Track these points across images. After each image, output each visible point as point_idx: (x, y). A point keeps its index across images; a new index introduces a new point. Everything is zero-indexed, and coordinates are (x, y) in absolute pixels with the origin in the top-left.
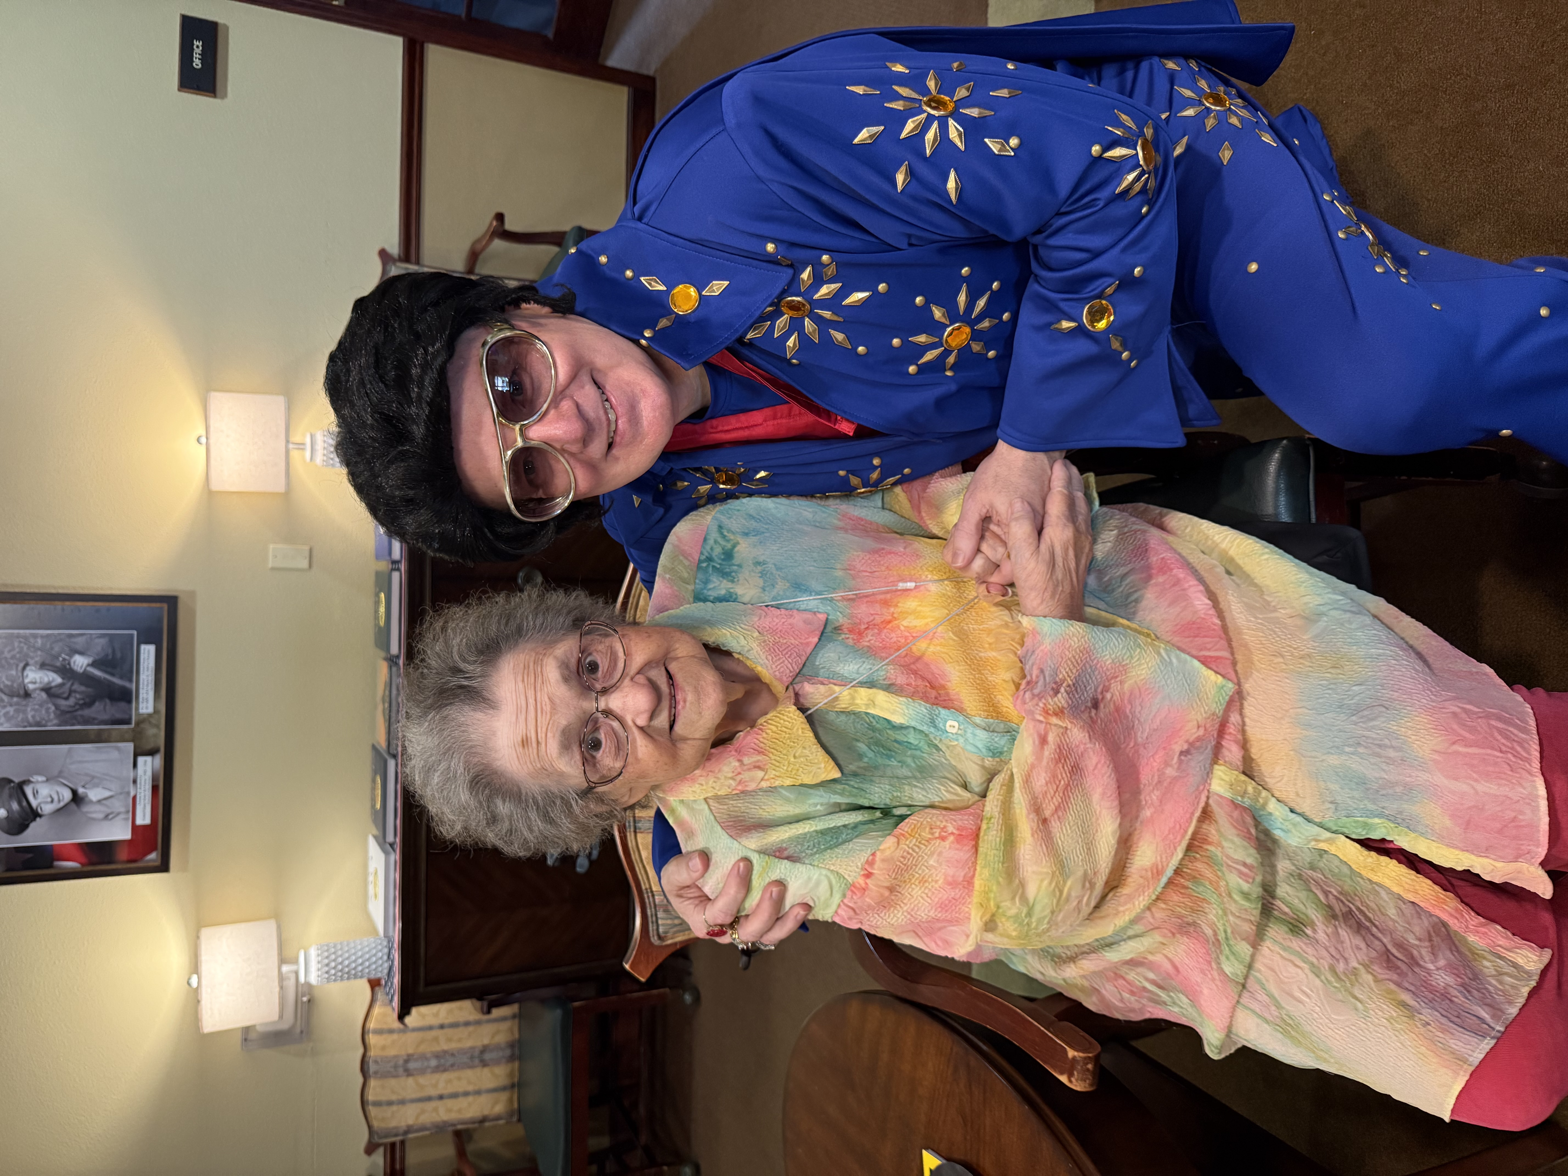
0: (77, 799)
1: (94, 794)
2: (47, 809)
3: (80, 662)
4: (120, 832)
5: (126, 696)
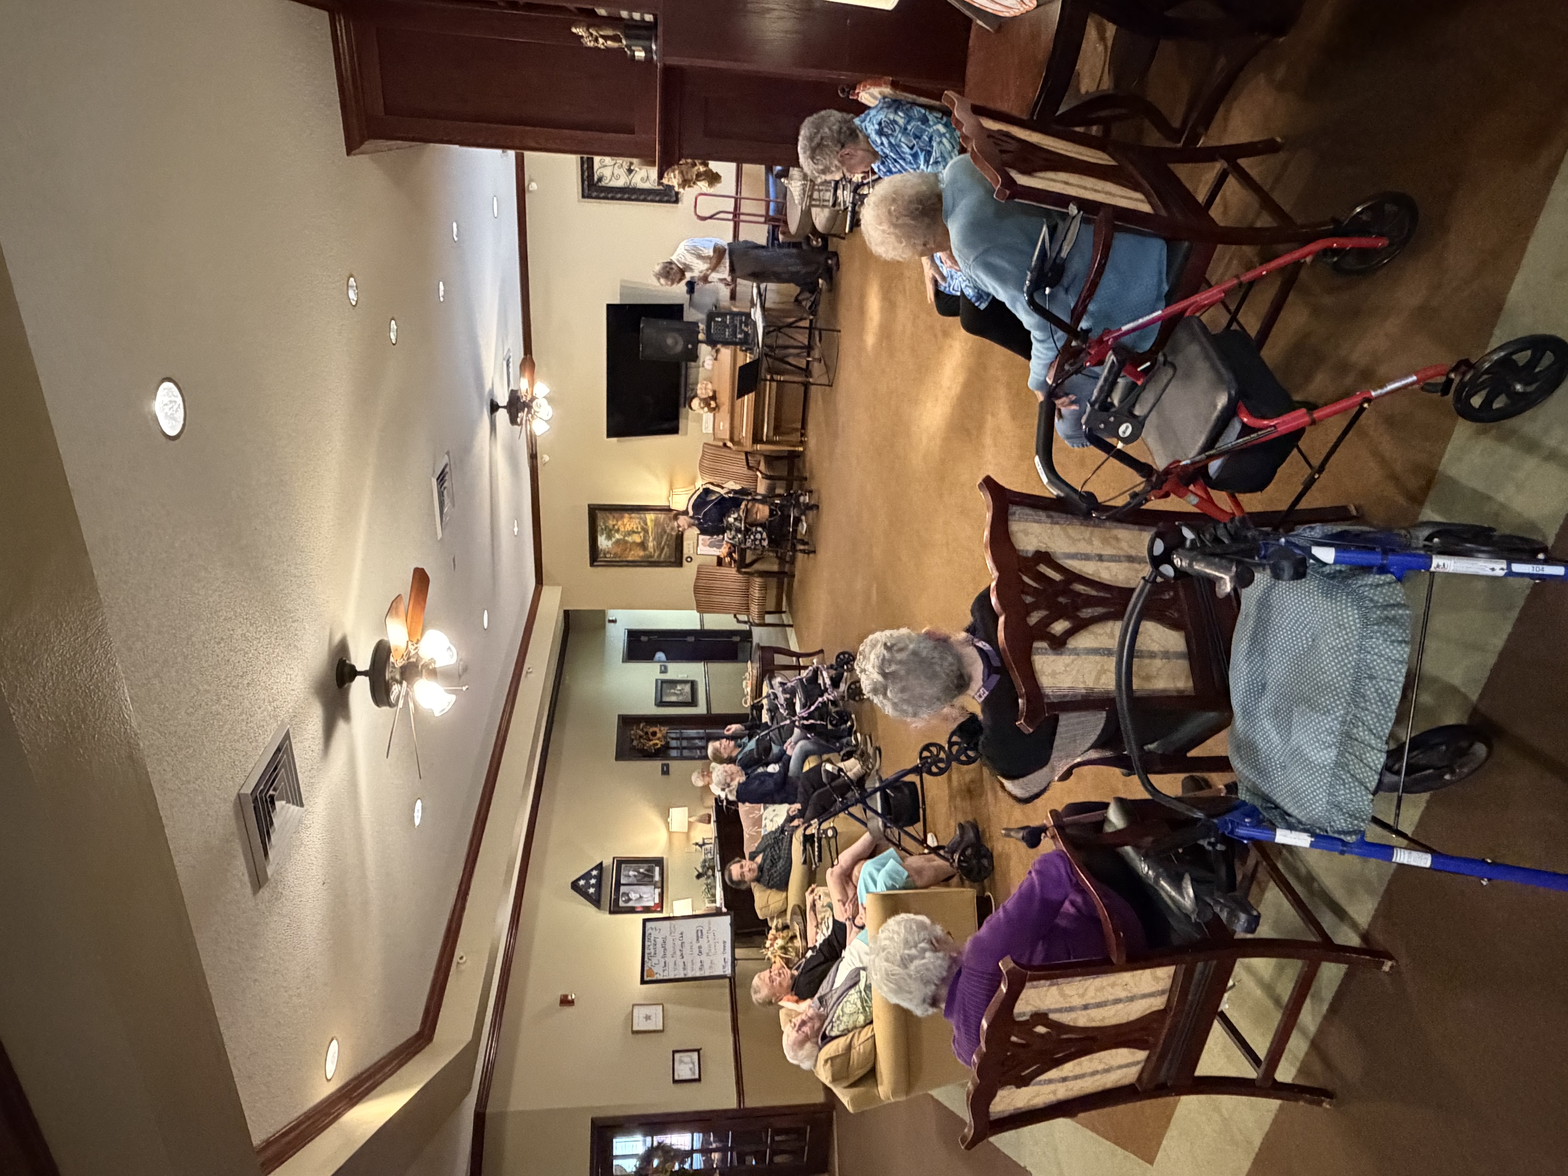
0: (641, 897)
1: (644, 896)
2: (634, 898)
3: (642, 870)
4: (651, 904)
5: (652, 877)
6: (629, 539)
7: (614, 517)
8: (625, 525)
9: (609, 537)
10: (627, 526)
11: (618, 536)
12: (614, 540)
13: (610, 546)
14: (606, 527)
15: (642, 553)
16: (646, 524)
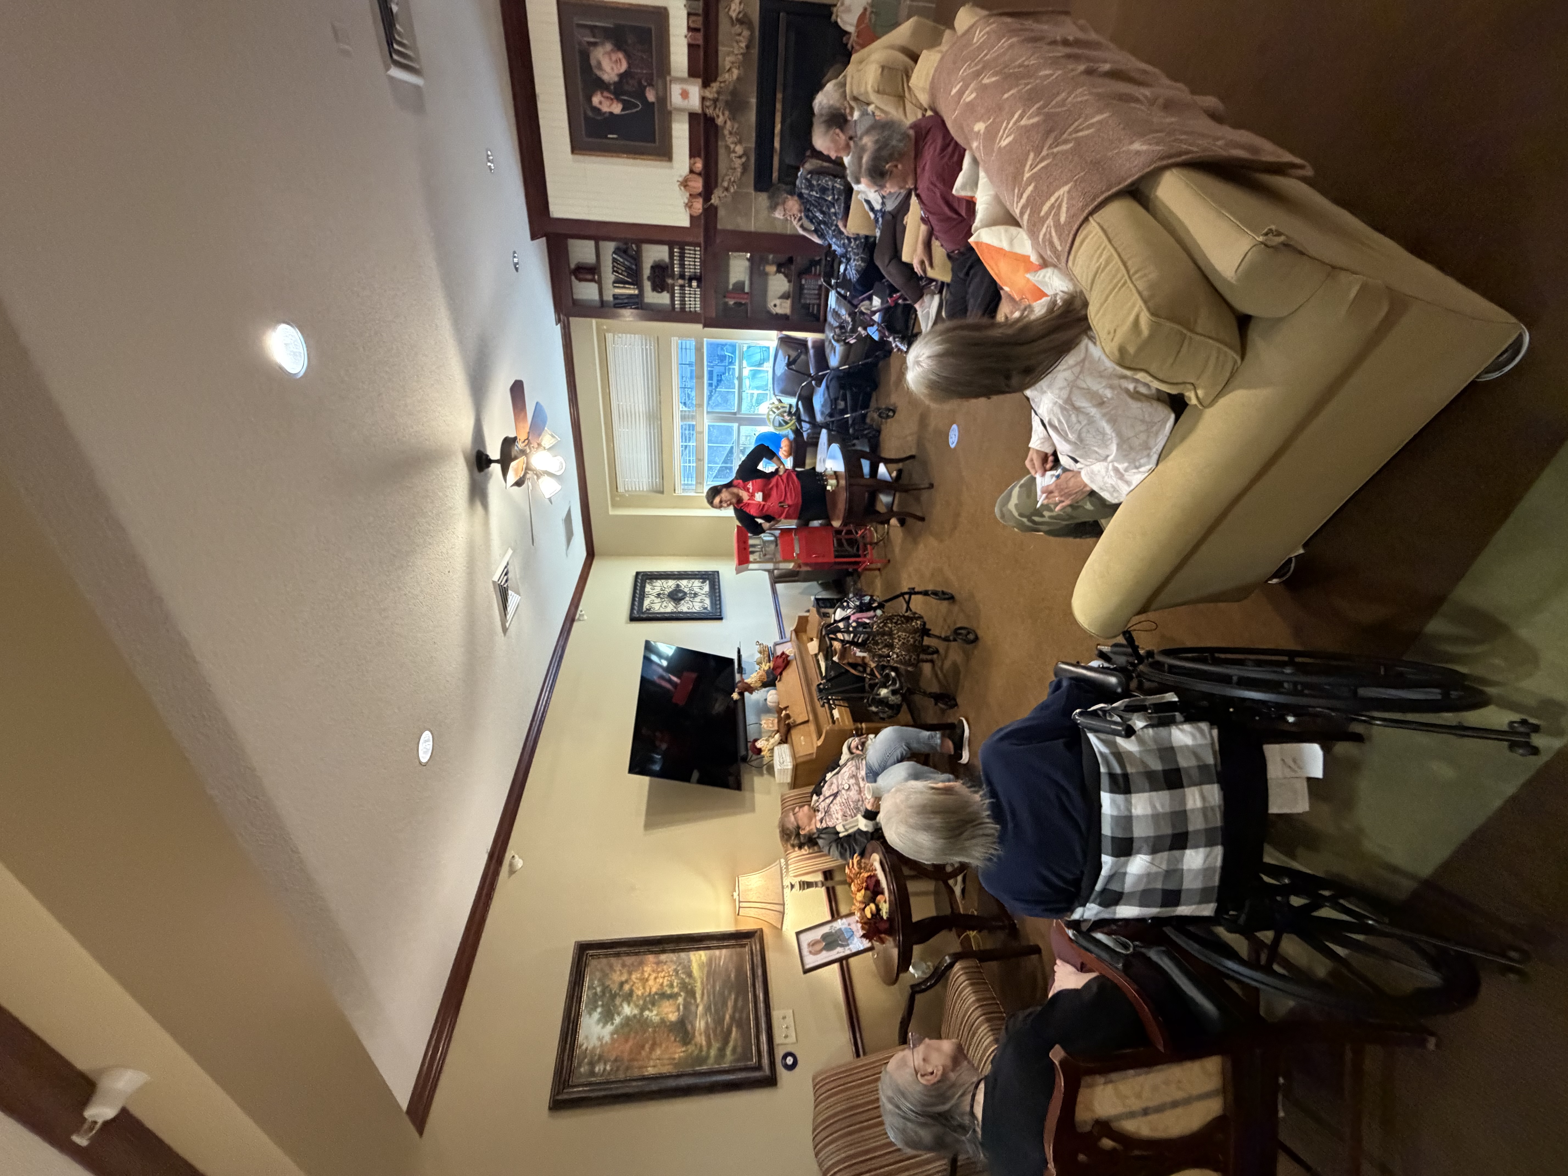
6: (652, 1015)
7: (624, 966)
8: (645, 981)
9: (608, 1016)
10: (651, 982)
11: (628, 1010)
12: (618, 1020)
13: (607, 1039)
14: (605, 988)
15: (679, 1052)
16: (690, 975)
